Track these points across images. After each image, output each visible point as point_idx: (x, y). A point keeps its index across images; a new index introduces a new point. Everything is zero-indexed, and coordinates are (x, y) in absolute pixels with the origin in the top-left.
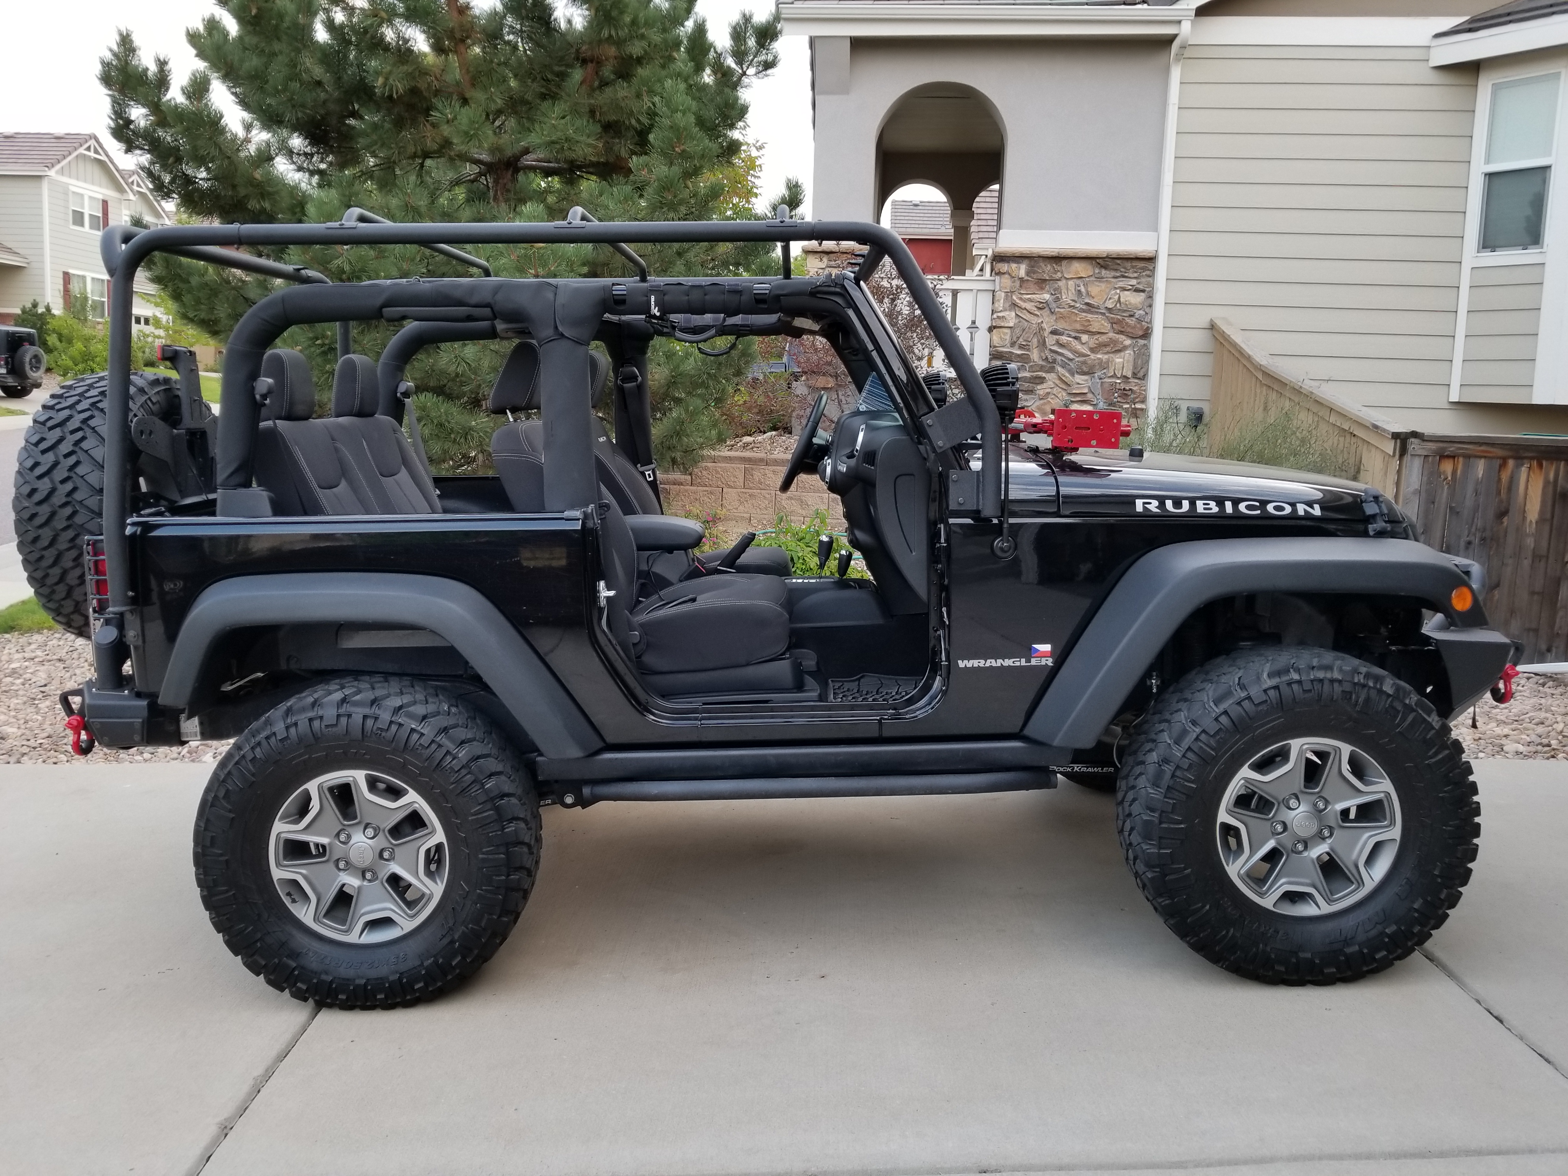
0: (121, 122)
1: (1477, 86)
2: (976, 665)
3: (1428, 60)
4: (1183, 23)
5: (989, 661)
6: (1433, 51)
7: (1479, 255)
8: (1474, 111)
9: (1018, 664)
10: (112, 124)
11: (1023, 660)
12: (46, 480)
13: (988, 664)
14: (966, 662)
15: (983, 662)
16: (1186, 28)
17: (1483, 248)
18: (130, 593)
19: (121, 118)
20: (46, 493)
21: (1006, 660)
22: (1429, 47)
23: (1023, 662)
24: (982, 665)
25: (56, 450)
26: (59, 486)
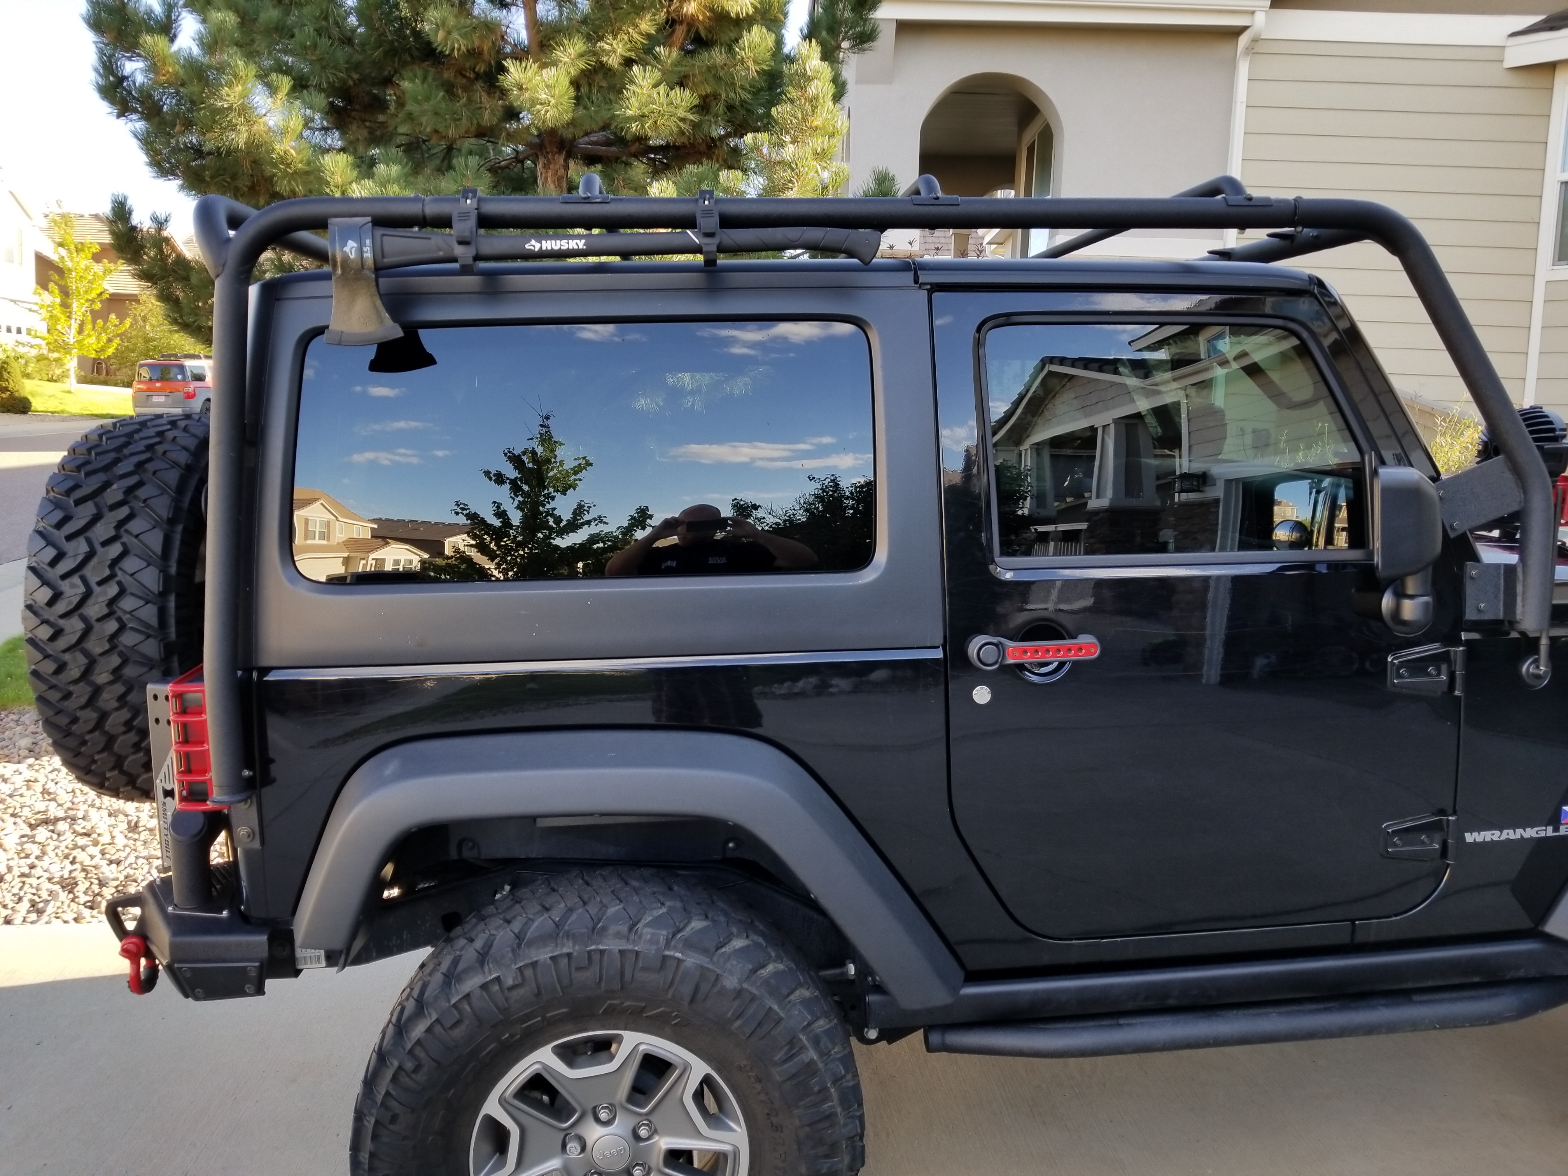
0: (111, 78)
1: (1552, 89)
2: (1488, 839)
3: (1502, 61)
4: (1257, 14)
5: (1505, 832)
6: (1507, 51)
7: (1555, 267)
8: (1549, 116)
9: (1542, 834)
10: (101, 82)
11: (1550, 829)
12: (76, 580)
13: (1504, 837)
14: (1475, 834)
15: (1497, 833)
16: (1260, 19)
17: (1559, 260)
18: (246, 773)
19: (113, 74)
20: (76, 600)
21: (1528, 830)
22: (1503, 47)
23: (1550, 832)
24: (1495, 838)
25: (89, 534)
26: (97, 589)
